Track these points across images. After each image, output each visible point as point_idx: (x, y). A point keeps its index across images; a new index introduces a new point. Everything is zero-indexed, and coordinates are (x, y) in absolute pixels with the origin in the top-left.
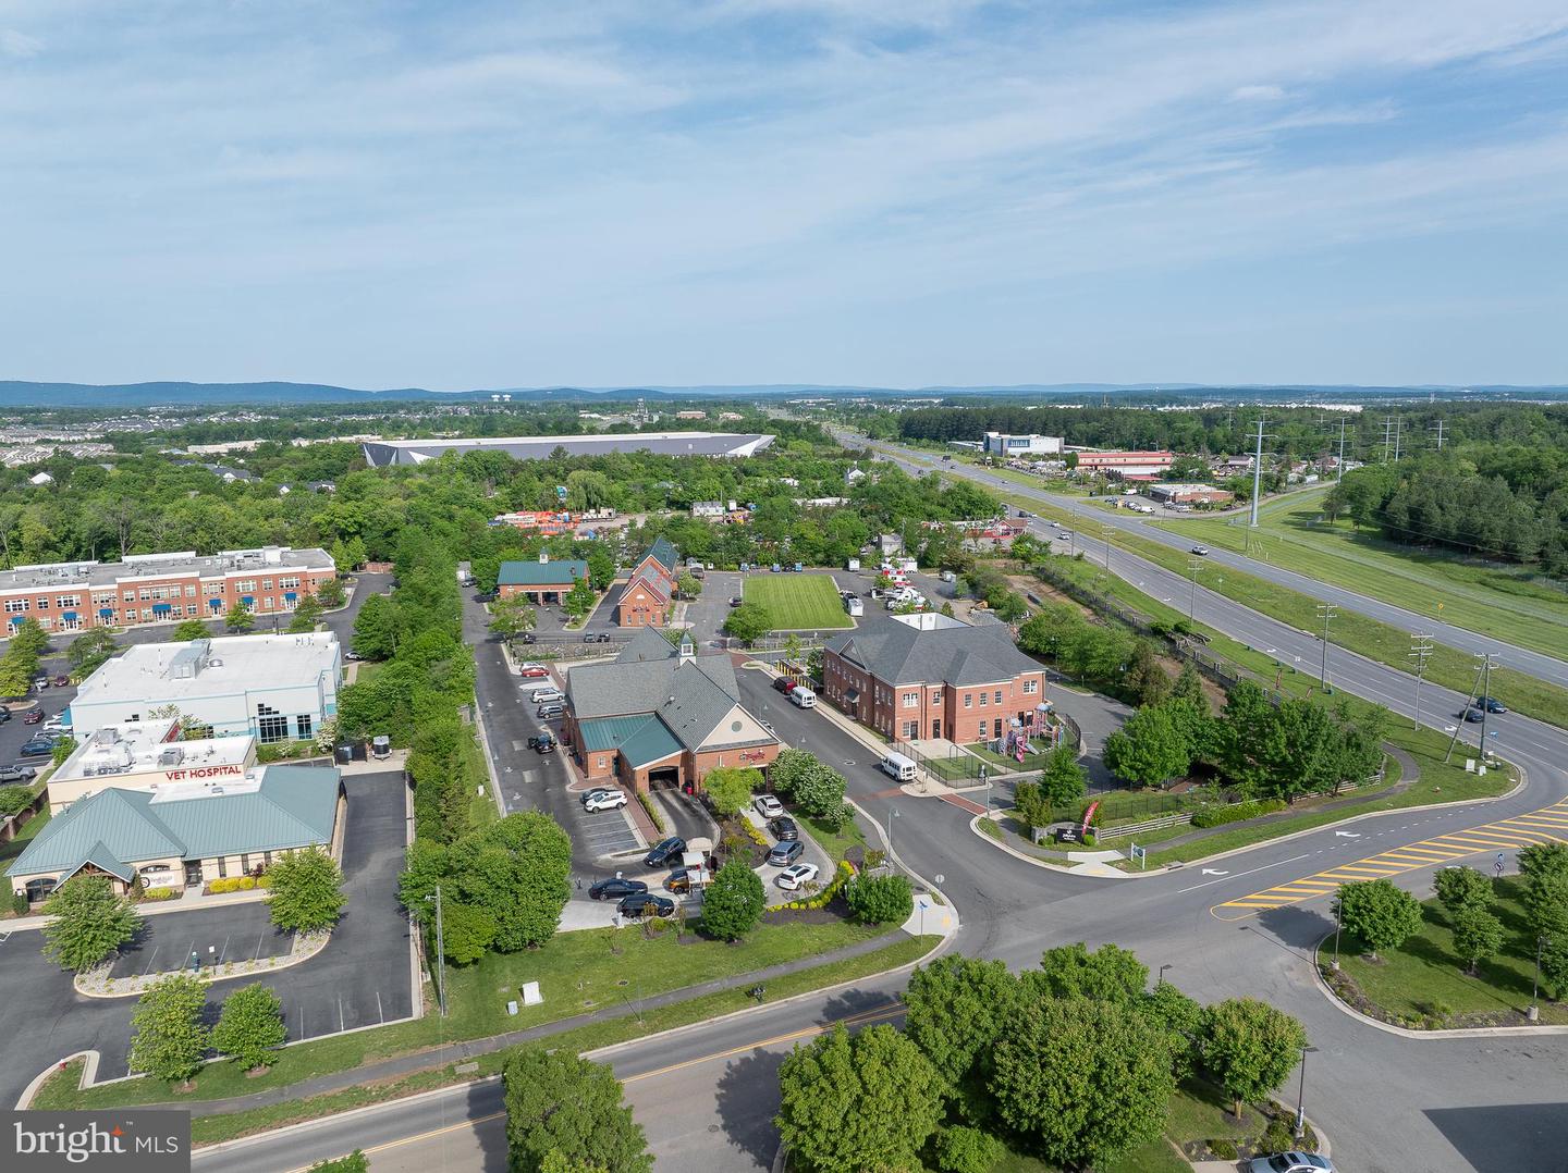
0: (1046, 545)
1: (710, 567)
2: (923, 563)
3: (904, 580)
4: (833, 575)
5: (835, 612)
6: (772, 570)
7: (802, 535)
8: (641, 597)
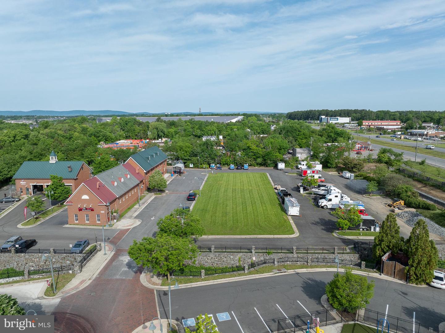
0: (400, 155)
1: (191, 166)
2: (326, 165)
3: (320, 177)
4: (268, 173)
5: (273, 210)
6: (229, 169)
7: (248, 147)
8: (85, 197)
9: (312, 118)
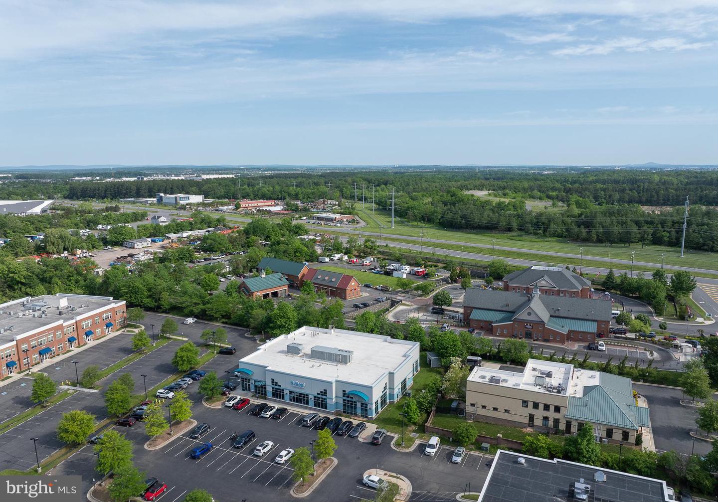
8: (353, 284)
9: (126, 193)
